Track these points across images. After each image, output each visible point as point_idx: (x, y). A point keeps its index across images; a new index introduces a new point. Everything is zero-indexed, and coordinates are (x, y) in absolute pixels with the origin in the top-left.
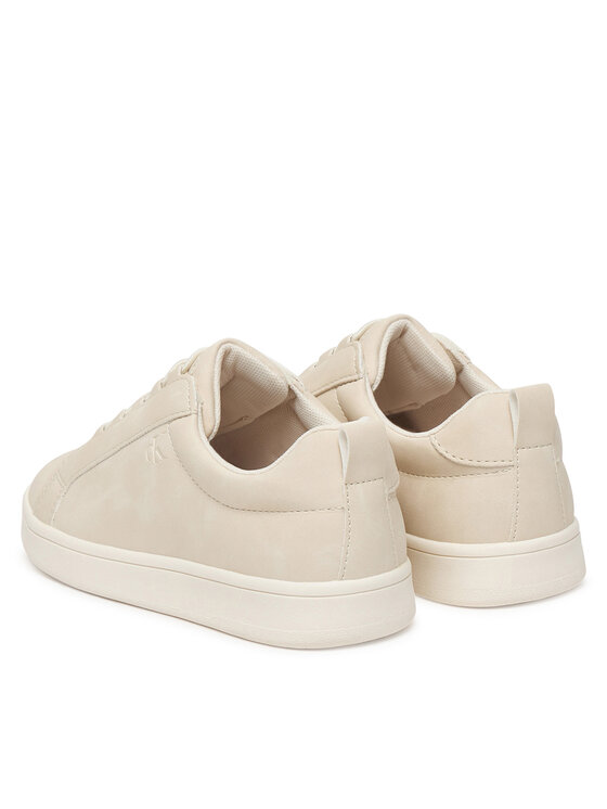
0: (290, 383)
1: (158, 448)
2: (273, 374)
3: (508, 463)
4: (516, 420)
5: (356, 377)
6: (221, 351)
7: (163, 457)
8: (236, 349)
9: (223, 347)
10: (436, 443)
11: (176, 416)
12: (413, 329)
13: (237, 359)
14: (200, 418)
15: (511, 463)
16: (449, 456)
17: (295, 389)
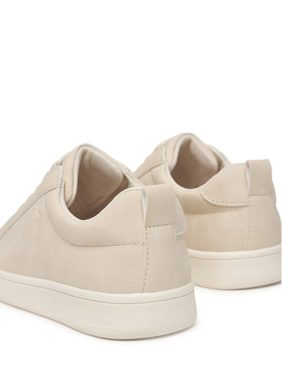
0: (124, 172)
1: (38, 211)
2: (113, 166)
3: (243, 204)
4: (249, 179)
5: (161, 163)
6: (80, 151)
7: (40, 216)
8: (90, 150)
9: (82, 148)
10: (202, 193)
11: (49, 189)
12: (194, 141)
13: (91, 156)
14: (63, 190)
15: (246, 204)
16: (210, 201)
17: (128, 176)
